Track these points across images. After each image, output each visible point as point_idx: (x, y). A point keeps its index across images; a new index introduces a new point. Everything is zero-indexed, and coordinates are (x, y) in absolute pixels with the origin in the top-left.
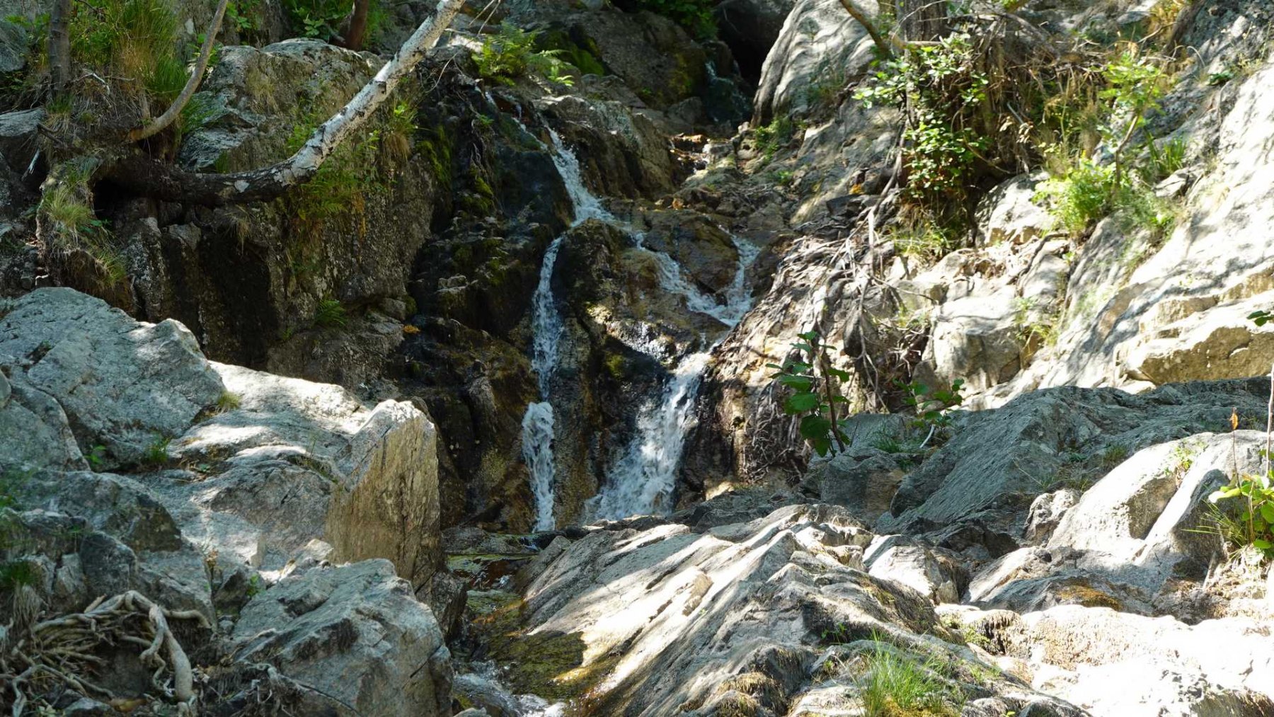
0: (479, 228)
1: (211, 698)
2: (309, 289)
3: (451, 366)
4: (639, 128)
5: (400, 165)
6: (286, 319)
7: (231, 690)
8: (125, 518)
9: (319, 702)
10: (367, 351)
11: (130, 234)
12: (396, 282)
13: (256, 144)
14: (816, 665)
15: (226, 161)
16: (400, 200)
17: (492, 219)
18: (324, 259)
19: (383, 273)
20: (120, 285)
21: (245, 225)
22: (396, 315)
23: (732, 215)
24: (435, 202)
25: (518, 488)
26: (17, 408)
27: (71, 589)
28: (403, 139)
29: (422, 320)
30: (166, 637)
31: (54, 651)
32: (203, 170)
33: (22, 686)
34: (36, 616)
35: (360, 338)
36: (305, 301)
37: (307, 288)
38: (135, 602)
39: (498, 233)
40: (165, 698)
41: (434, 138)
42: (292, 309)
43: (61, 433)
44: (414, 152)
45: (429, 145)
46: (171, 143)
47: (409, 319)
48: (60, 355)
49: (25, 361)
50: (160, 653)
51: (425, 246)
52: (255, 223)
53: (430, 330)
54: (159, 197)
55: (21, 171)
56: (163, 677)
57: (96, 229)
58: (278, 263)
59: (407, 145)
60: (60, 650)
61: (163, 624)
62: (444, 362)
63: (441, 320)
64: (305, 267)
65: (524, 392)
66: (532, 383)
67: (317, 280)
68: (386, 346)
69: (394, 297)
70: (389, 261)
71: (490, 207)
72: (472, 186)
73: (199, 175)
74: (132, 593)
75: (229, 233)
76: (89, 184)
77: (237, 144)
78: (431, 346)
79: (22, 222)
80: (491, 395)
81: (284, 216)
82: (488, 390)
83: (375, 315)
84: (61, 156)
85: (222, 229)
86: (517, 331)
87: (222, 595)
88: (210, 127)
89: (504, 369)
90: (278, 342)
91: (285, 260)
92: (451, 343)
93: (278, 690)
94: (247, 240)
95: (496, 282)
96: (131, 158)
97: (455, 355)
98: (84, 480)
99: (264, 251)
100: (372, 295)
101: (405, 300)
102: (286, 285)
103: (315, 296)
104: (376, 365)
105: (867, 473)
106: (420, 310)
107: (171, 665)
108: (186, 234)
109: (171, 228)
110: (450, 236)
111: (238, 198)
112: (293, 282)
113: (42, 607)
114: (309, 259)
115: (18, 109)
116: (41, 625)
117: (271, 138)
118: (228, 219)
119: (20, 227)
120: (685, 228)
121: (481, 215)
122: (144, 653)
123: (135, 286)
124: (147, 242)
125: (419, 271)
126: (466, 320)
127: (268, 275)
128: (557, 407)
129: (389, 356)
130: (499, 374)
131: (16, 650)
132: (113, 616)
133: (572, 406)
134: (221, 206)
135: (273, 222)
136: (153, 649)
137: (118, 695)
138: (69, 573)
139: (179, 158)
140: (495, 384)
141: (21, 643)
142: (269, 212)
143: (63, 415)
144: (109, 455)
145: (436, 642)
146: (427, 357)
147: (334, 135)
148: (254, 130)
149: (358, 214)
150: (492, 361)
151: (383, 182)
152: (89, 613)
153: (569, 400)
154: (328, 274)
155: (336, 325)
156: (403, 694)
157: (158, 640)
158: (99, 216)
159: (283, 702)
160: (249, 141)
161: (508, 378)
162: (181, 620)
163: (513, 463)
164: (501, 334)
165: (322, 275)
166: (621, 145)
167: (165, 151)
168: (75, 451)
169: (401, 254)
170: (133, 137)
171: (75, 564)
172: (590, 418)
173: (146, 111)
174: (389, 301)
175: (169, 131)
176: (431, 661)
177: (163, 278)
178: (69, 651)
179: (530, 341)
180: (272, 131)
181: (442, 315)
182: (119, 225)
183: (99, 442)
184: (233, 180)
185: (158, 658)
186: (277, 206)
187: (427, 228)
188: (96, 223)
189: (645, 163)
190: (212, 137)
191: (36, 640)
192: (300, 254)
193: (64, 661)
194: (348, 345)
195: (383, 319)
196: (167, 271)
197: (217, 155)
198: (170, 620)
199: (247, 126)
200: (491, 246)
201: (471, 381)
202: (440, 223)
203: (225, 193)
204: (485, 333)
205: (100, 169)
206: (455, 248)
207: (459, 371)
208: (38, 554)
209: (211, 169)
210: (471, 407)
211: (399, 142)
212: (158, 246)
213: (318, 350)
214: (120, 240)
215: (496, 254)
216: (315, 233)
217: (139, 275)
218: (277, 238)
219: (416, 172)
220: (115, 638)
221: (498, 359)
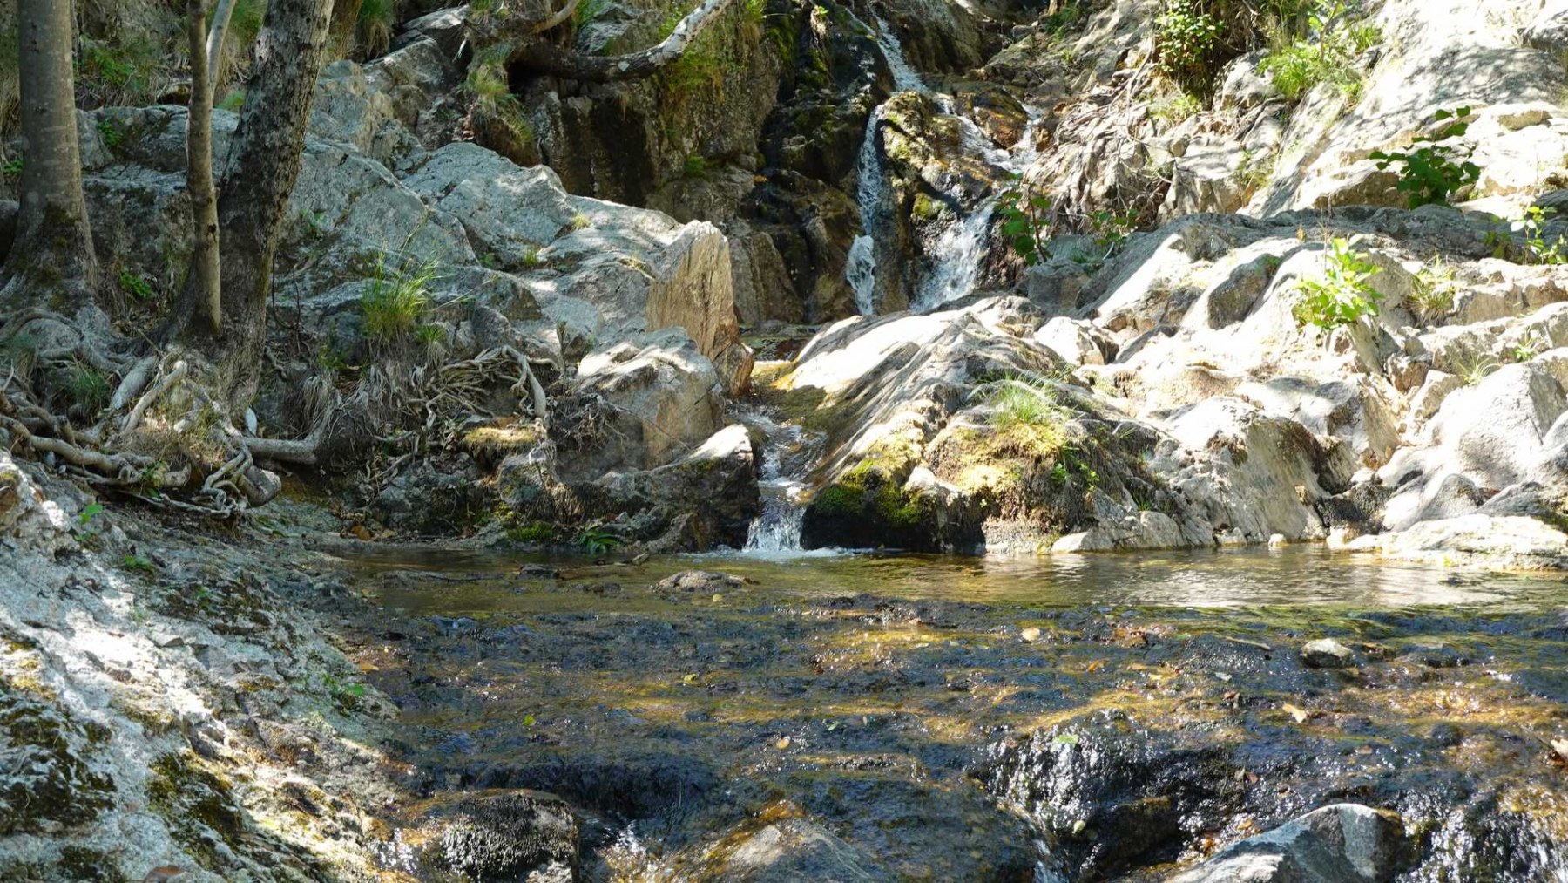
0: (816, 98)
1: (558, 416)
2: (679, 147)
3: (792, 209)
4: (954, 15)
5: (753, 48)
6: (660, 171)
7: (572, 411)
8: (502, 297)
9: (631, 419)
10: (725, 196)
11: (536, 105)
12: (749, 141)
13: (636, 33)
14: (969, 396)
15: (611, 47)
16: (752, 76)
17: (826, 91)
18: (691, 123)
19: (738, 134)
20: (528, 145)
21: (626, 98)
22: (749, 168)
23: (1025, 86)
24: (781, 77)
25: (844, 304)
26: (431, 225)
27: (466, 344)
28: (755, 27)
29: (770, 171)
30: (528, 376)
31: (454, 385)
32: (594, 54)
33: (432, 406)
34: (442, 361)
35: (720, 186)
36: (676, 156)
37: (678, 147)
38: (508, 353)
39: (832, 102)
40: (527, 415)
41: (781, 26)
42: (665, 163)
43: (461, 242)
44: (763, 38)
45: (776, 31)
46: (568, 32)
47: (759, 171)
48: (463, 190)
49: (439, 194)
50: (525, 386)
51: (772, 112)
52: (634, 95)
53: (776, 180)
54: (559, 75)
55: (452, 56)
56: (527, 402)
57: (510, 101)
58: (654, 127)
59: (758, 32)
60: (458, 384)
61: (526, 367)
62: (786, 205)
63: (784, 172)
64: (675, 130)
65: (851, 229)
66: (857, 221)
67: (685, 140)
68: (741, 192)
69: (747, 153)
70: (743, 125)
71: (826, 81)
72: (810, 64)
73: (590, 58)
74: (505, 348)
75: (613, 103)
76: (505, 66)
77: (621, 33)
78: (777, 193)
79: (453, 96)
80: (824, 231)
81: (658, 90)
82: (821, 226)
83: (732, 168)
84: (482, 43)
85: (608, 100)
86: (846, 181)
87: (569, 350)
88: (600, 19)
89: (834, 211)
90: (654, 189)
91: (658, 125)
92: (793, 190)
93: (603, 410)
94: (627, 108)
95: (829, 141)
96: (538, 45)
97: (795, 199)
98: (475, 273)
99: (642, 117)
100: (729, 152)
101: (756, 155)
102: (660, 144)
103: (683, 153)
104: (732, 206)
105: (1061, 279)
106: (768, 164)
107: (532, 394)
108: (581, 105)
109: (569, 100)
110: (793, 104)
111: (622, 76)
112: (666, 142)
113: (446, 356)
114: (678, 123)
115: (450, 7)
116: (446, 368)
117: (648, 28)
118: (613, 92)
119: (451, 100)
120: (984, 97)
121: (818, 87)
122: (513, 387)
123: (541, 146)
124: (550, 111)
125: (768, 132)
126: (804, 172)
127: (644, 136)
128: (877, 240)
129: (743, 200)
130: (830, 215)
131: (429, 384)
132: (494, 362)
133: (890, 240)
134: (607, 82)
135: (650, 96)
136: (520, 383)
137: (498, 415)
138: (464, 334)
139: (575, 44)
140: (827, 222)
141: (432, 379)
142: (647, 85)
143: (463, 230)
144: (497, 259)
145: (713, 382)
146: (774, 201)
147: (695, 25)
148: (634, 22)
149: (717, 88)
150: (825, 204)
151: (738, 62)
152: (476, 361)
153: (887, 235)
154: (694, 135)
155: (701, 176)
156: (689, 416)
157: (524, 378)
158: (512, 90)
159: (607, 418)
160: (630, 31)
161: (838, 217)
162: (539, 365)
163: (841, 284)
164: (833, 181)
165: (688, 136)
166: (938, 29)
167: (564, 39)
168: (471, 254)
169: (753, 119)
170: (538, 29)
171: (469, 328)
172: (903, 249)
173: (548, 7)
174: (743, 157)
175: (567, 23)
176: (709, 394)
177: (562, 138)
178: (464, 385)
179: (855, 188)
180: (649, 22)
181: (786, 168)
182: (528, 97)
183: (490, 250)
184: (617, 62)
185: (523, 389)
186: (653, 81)
187: (774, 98)
188: (510, 96)
189: (959, 44)
190: (601, 27)
191: (442, 377)
192: (672, 118)
193: (461, 392)
194: (710, 191)
195: (738, 171)
196: (566, 134)
197: (605, 42)
198: (532, 365)
199: (629, 18)
200: (826, 113)
201: (807, 220)
202: (785, 94)
203: (610, 72)
204: (820, 182)
205: (513, 54)
206: (796, 115)
207: (798, 212)
208: (444, 321)
209: (601, 53)
210: (808, 241)
211: (752, 29)
212: (559, 114)
213: (686, 196)
214: (528, 109)
215: (829, 119)
216: (683, 103)
217: (544, 137)
218: (653, 107)
219: (765, 52)
220: (495, 377)
221: (830, 203)
